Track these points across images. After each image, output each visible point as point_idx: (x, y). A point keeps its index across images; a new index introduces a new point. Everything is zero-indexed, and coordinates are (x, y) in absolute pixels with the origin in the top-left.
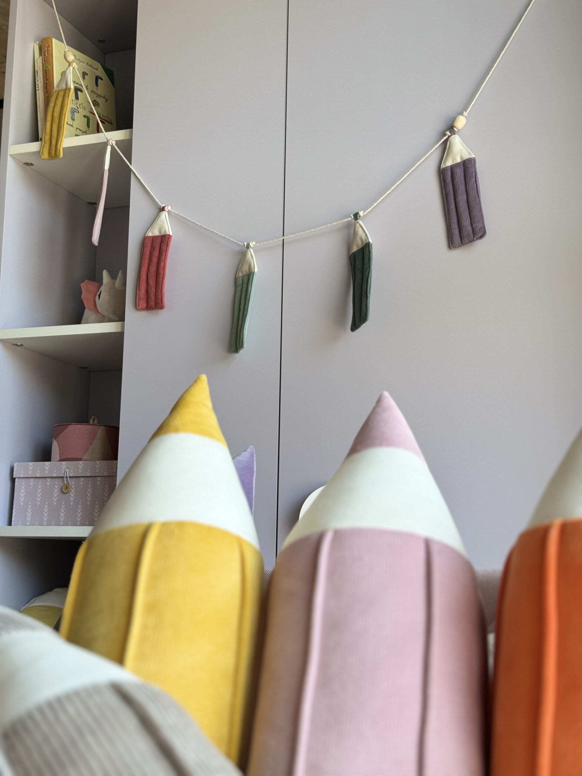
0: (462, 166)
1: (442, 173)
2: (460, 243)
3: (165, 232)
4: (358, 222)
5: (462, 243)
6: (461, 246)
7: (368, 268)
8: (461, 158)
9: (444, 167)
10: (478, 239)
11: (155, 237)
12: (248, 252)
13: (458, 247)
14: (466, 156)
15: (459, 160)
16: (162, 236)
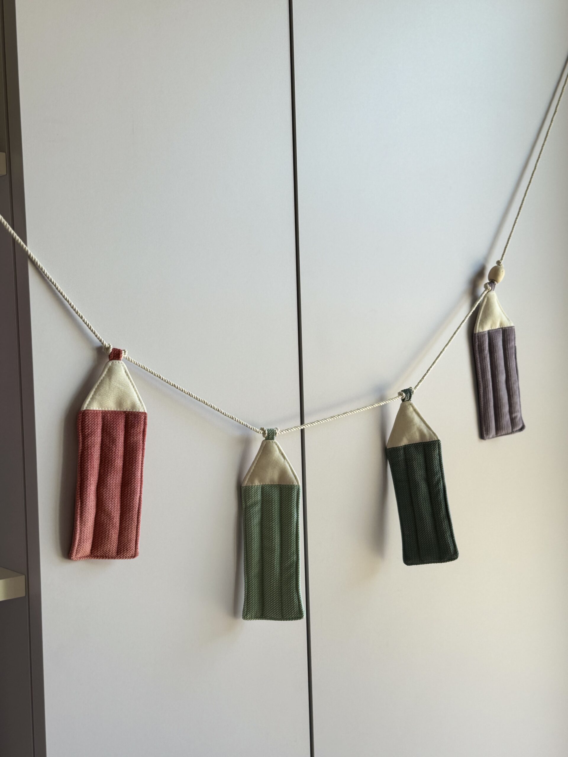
0: (501, 333)
2: (496, 433)
3: (134, 406)
6: (496, 437)
8: (501, 324)
10: (517, 431)
11: (109, 414)
12: (272, 447)
13: (492, 438)
16: (125, 412)
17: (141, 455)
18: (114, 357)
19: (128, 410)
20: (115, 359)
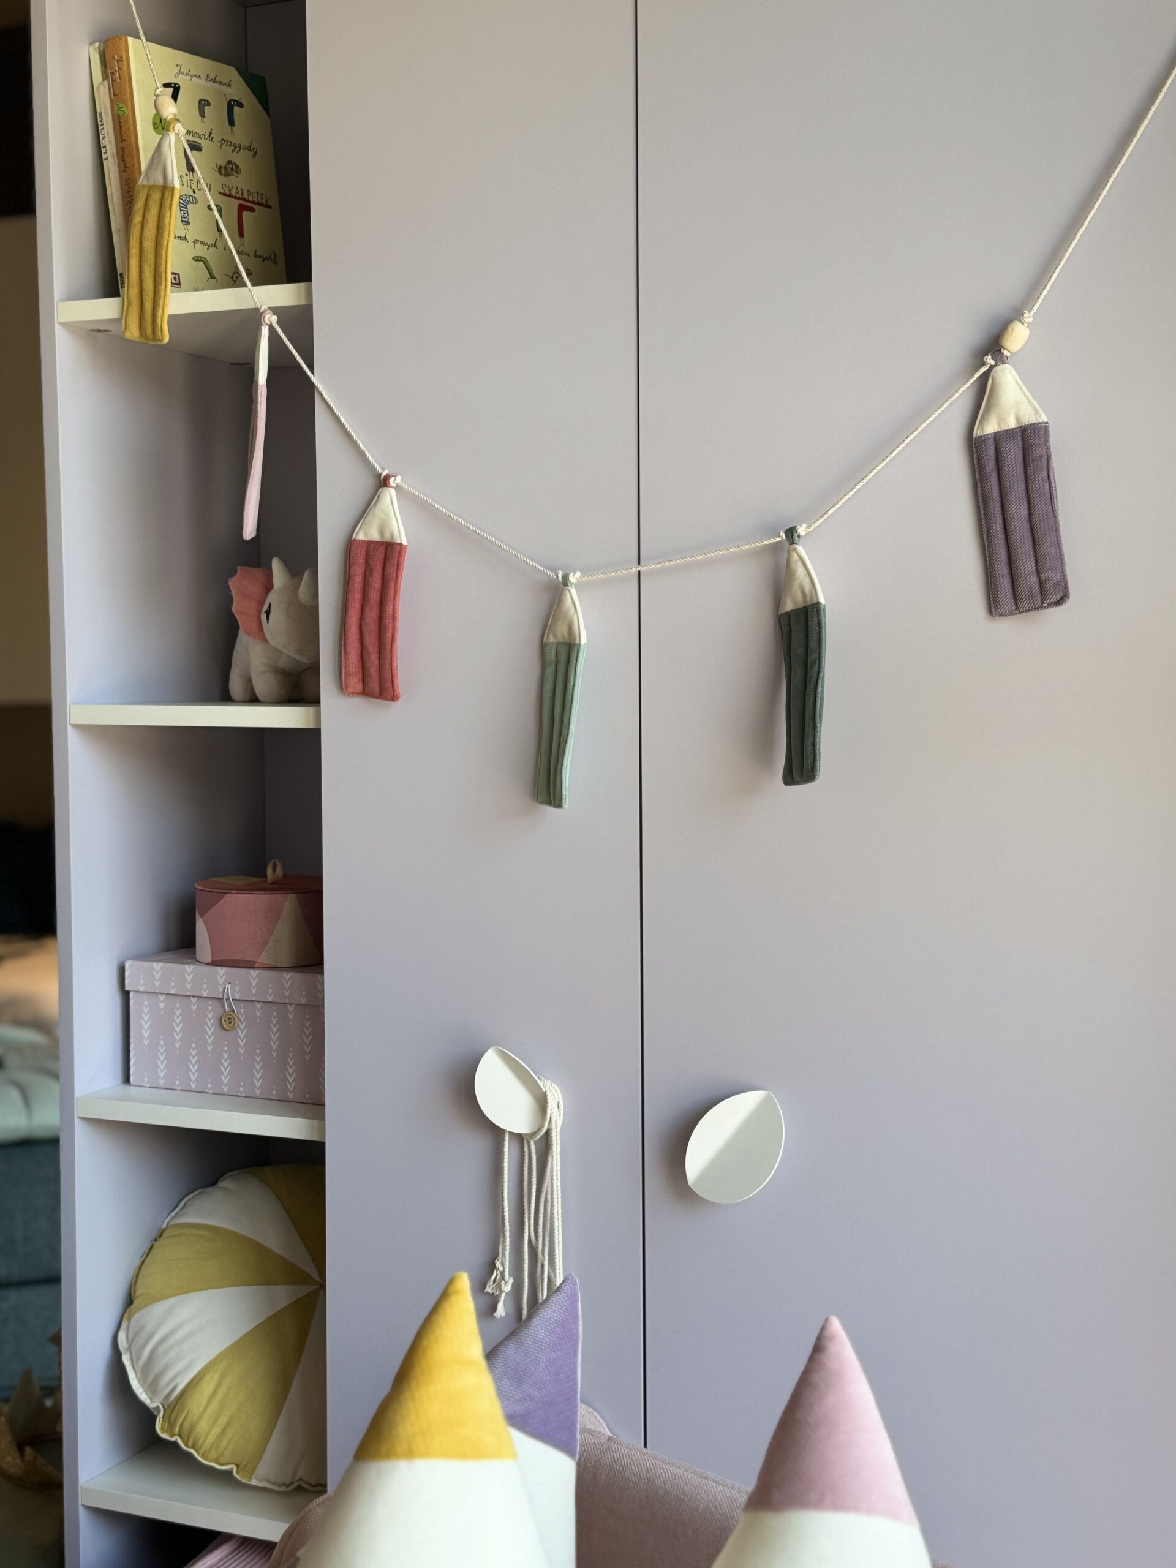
0: (1019, 438)
1: (976, 447)
2: (1014, 608)
3: (392, 536)
4: (795, 549)
5: (1017, 608)
6: (1015, 614)
7: (817, 661)
8: (1018, 420)
9: (980, 434)
10: (1050, 605)
11: (372, 545)
12: (565, 595)
13: (1009, 615)
14: (1029, 419)
15: (1012, 424)
16: (385, 542)
19: (388, 541)
20: (384, 486)
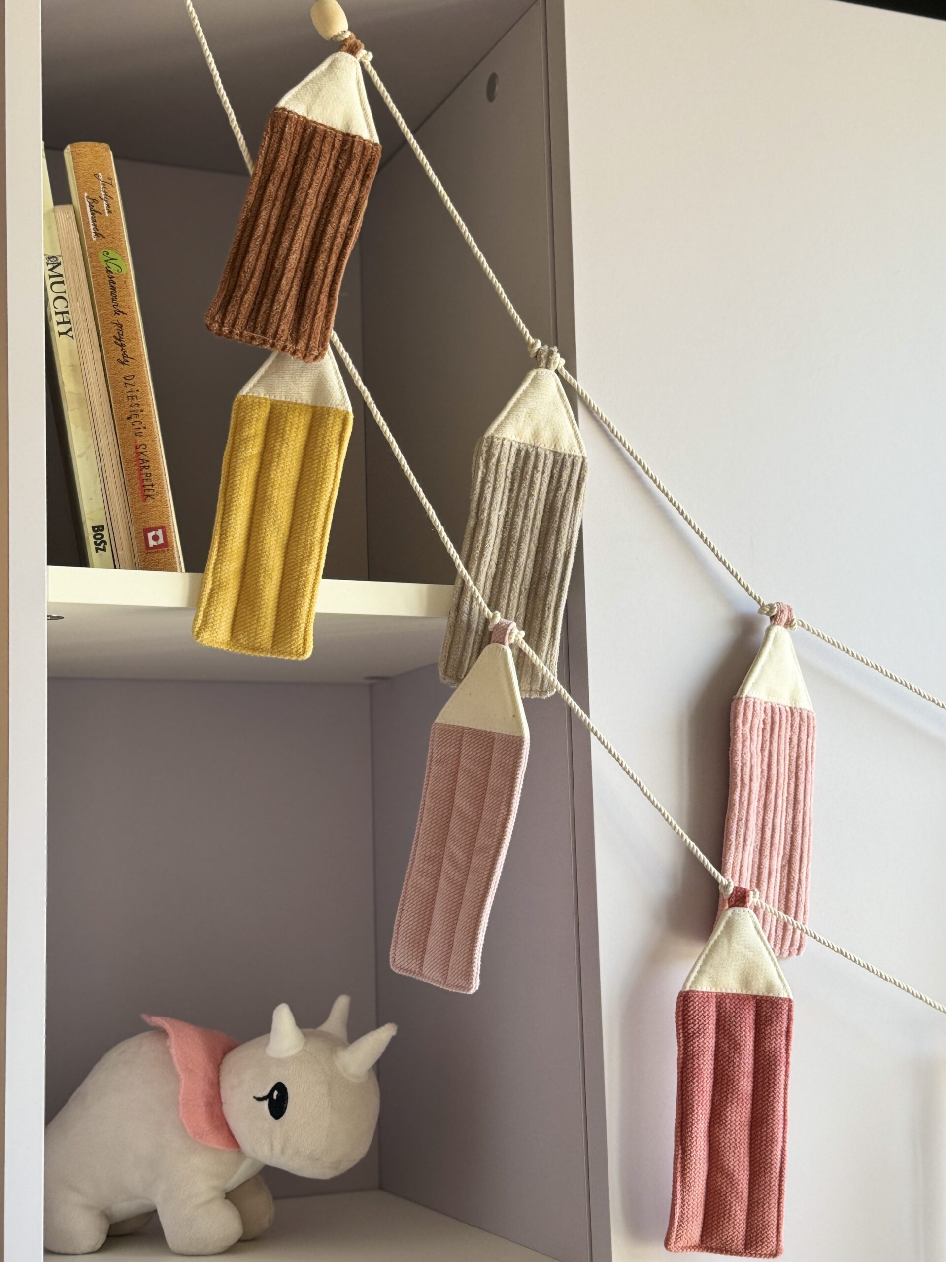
3: (770, 986)
11: (730, 1000)
16: (755, 997)
17: (783, 1073)
18: (735, 902)
19: (761, 994)
20: (738, 906)
